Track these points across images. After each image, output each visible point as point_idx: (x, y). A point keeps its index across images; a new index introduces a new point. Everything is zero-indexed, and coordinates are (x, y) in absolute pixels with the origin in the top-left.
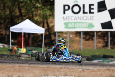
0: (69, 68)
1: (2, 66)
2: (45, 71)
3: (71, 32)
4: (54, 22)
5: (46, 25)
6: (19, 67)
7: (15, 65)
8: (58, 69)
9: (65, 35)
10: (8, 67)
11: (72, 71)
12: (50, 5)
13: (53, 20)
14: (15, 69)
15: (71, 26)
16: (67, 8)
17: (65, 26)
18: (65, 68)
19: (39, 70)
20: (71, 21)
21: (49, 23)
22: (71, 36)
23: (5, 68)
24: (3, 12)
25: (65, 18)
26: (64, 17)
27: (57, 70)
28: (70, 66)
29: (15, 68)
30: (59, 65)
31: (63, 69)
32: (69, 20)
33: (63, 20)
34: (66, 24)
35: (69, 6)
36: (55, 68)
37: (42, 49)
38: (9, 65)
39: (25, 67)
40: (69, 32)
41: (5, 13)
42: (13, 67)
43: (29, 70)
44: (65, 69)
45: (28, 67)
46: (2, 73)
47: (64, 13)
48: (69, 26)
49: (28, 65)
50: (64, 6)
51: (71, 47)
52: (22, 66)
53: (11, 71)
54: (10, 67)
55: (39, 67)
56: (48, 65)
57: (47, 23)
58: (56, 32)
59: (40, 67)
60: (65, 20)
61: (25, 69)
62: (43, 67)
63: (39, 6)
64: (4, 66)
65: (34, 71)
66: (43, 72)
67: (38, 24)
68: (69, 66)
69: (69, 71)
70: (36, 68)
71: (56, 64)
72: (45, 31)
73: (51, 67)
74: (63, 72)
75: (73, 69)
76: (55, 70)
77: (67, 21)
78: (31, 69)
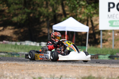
0: (113, 68)
1: (44, 66)
2: (88, 70)
3: (116, 30)
4: (98, 20)
5: (90, 23)
6: (62, 66)
7: (58, 64)
8: (102, 68)
9: (110, 34)
10: (51, 67)
11: (117, 71)
12: (94, 3)
13: (97, 18)
14: (57, 69)
15: (116, 24)
16: (111, 5)
17: (109, 24)
18: (109, 67)
19: (82, 70)
20: (116, 19)
21: (93, 21)
22: (116, 34)
23: (47, 67)
24: (46, 10)
25: (110, 16)
26: (108, 15)
27: (101, 70)
28: (115, 65)
29: (57, 67)
30: (103, 64)
31: (107, 68)
32: (115, 18)
33: (108, 18)
34: (111, 23)
35: (114, 4)
36: (99, 67)
37: (86, 48)
38: (51, 64)
39: (67, 66)
40: (114, 30)
41: (47, 11)
42: (56, 66)
43: (72, 69)
44: (110, 69)
45: (71, 66)
46: (44, 72)
47: (109, 11)
48: (114, 24)
49: (71, 64)
50: (109, 3)
51: (116, 46)
52: (65, 65)
53: (54, 70)
54: (53, 66)
55: (82, 66)
56: (92, 64)
57: (92, 21)
58: (100, 30)
59: (84, 66)
60: (110, 18)
61: (68, 68)
62: (86, 67)
63: (84, 3)
64: (46, 65)
65: (77, 70)
66: (87, 71)
67: (82, 22)
68: (113, 65)
69: (113, 70)
70: (79, 67)
71: (100, 63)
72: (90, 29)
73: (95, 66)
74: (108, 71)
75: (117, 68)
76: (99, 70)
77: (111, 19)
78: (74, 68)
